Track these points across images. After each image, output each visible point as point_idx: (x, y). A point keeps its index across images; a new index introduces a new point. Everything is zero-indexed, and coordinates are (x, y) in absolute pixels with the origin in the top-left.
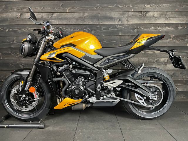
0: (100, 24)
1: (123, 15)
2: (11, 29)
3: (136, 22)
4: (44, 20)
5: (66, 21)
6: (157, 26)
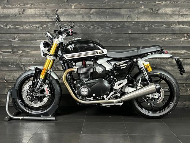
0: (108, 21)
1: (132, 12)
2: (12, 26)
3: (146, 20)
4: (47, 17)
5: (71, 17)
6: (170, 23)
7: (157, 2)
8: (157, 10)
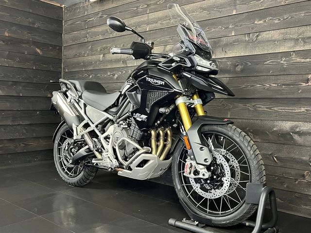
7: (256, 22)
8: (257, 36)
